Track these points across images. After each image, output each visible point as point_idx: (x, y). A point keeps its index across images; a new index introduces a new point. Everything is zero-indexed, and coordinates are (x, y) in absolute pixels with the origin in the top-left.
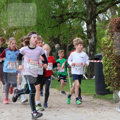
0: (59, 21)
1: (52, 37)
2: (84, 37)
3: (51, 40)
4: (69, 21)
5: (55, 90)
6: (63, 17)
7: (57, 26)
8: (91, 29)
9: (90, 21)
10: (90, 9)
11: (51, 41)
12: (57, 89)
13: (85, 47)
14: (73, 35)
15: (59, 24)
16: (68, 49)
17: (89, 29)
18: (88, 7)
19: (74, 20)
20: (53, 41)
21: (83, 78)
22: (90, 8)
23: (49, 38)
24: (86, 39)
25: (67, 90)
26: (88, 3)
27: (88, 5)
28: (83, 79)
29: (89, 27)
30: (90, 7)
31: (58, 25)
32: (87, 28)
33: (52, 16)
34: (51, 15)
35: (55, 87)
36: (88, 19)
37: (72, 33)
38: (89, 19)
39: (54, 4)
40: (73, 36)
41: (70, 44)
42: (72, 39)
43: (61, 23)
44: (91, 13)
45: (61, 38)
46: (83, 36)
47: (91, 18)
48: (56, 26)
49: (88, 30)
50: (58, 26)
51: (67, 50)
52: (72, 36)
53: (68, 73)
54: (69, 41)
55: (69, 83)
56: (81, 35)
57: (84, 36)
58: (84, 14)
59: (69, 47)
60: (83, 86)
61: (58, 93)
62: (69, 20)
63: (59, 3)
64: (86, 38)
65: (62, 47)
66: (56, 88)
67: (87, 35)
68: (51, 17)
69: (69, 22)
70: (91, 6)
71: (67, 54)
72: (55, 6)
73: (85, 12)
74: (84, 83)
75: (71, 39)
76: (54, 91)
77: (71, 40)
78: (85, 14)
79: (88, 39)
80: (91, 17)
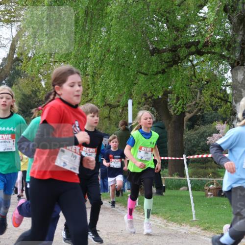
0: (168, 60)
1: (150, 98)
2: (224, 98)
3: (148, 103)
4: (191, 61)
5: (157, 220)
6: (176, 51)
7: (163, 72)
8: (242, 81)
9: (240, 63)
10: (241, 35)
11: (147, 106)
12: (161, 216)
13: (226, 122)
14: (199, 93)
15: (167, 68)
16: (187, 125)
17: (237, 80)
18: (235, 29)
19: (202, 59)
20: (153, 107)
21: (222, 194)
22: (241, 33)
23: (143, 99)
24: (229, 104)
25: (184, 220)
26: (235, 20)
27: (237, 25)
28: (223, 196)
29: (237, 76)
30: (241, 28)
31: (166, 70)
32: (233, 77)
33: (151, 49)
34: (150, 46)
35: (157, 213)
36: (236, 56)
37: (196, 88)
38: (237, 58)
39: (158, 20)
40: (198, 95)
41: (192, 115)
42: (196, 103)
43: (172, 66)
44: (243, 44)
45: (170, 99)
46: (222, 95)
47: (242, 56)
48: (160, 73)
49: (235, 83)
50: (165, 72)
51: (185, 128)
52: (196, 96)
53: (189, 181)
54: (190, 106)
55: (191, 204)
56: (218, 95)
57: (224, 96)
58: (226, 46)
59: (190, 120)
60: (222, 213)
61: (163, 226)
62: (191, 58)
63: (169, 19)
64: (229, 102)
65: (173, 120)
66: (161, 214)
67: (233, 95)
68: (149, 52)
69: (189, 64)
70: (242, 26)
71: (184, 136)
72: (158, 25)
73: (229, 42)
74: (224, 205)
75: (194, 103)
76: (155, 222)
77: (195, 105)
78: (229, 46)
79: (234, 104)
80: (242, 53)
